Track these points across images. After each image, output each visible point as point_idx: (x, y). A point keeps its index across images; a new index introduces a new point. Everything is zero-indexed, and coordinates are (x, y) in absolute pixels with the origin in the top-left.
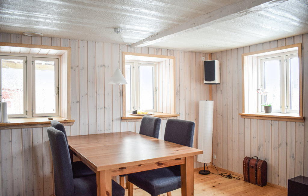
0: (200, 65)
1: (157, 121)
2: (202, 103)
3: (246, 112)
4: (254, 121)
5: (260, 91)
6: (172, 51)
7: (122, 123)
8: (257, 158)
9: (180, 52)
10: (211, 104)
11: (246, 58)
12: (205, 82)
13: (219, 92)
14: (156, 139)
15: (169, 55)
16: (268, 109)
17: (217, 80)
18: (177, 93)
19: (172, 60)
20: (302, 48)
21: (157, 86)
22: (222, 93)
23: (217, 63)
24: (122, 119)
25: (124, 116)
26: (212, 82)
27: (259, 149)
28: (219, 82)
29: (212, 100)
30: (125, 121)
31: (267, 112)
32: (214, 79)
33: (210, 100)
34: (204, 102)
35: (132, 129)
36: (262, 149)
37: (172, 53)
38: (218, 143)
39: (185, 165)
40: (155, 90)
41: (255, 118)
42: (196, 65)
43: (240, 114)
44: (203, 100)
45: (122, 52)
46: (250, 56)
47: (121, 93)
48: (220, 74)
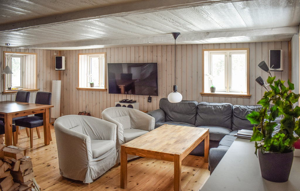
0: (53, 58)
1: (28, 93)
2: (54, 82)
3: (80, 87)
4: (84, 92)
5: (88, 75)
6: (35, 50)
7: (3, 95)
8: (85, 112)
9: (40, 50)
10: (59, 82)
11: (80, 56)
12: (56, 69)
13: (65, 74)
14: (27, 103)
15: (33, 52)
16: (92, 85)
17: (63, 68)
18: (38, 76)
19: (35, 56)
20: (106, 55)
21: (24, 71)
22: (66, 75)
23: (63, 58)
24: (3, 93)
25: (4, 91)
26: (60, 69)
27: (86, 107)
28: (65, 69)
29: (60, 80)
30: (5, 94)
31: (91, 87)
32: (61, 68)
33: (59, 80)
34: (55, 81)
35: (9, 99)
36: (88, 107)
37: (35, 51)
38: (64, 106)
39: (45, 113)
40: (23, 73)
41: (84, 90)
42: (50, 58)
43: (76, 88)
44: (55, 80)
45: (4, 51)
46: (83, 56)
47: (3, 77)
48: (66, 64)
